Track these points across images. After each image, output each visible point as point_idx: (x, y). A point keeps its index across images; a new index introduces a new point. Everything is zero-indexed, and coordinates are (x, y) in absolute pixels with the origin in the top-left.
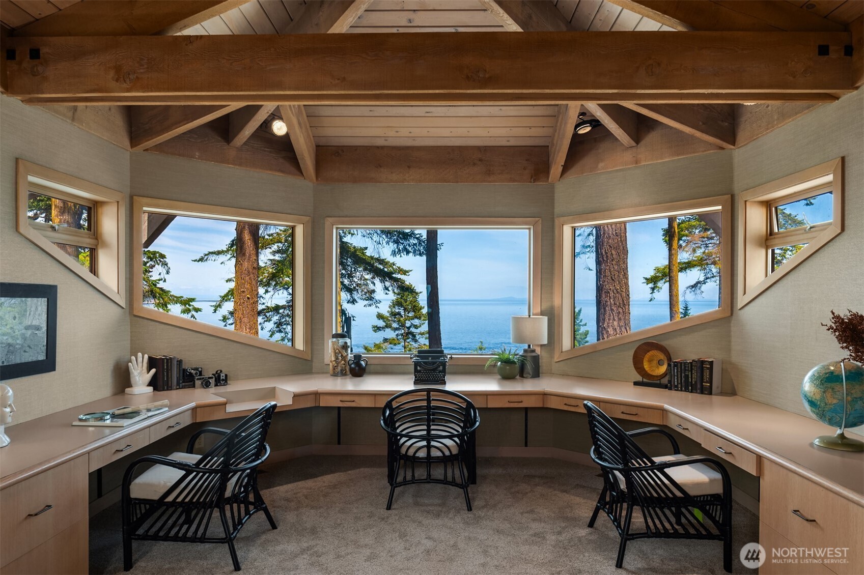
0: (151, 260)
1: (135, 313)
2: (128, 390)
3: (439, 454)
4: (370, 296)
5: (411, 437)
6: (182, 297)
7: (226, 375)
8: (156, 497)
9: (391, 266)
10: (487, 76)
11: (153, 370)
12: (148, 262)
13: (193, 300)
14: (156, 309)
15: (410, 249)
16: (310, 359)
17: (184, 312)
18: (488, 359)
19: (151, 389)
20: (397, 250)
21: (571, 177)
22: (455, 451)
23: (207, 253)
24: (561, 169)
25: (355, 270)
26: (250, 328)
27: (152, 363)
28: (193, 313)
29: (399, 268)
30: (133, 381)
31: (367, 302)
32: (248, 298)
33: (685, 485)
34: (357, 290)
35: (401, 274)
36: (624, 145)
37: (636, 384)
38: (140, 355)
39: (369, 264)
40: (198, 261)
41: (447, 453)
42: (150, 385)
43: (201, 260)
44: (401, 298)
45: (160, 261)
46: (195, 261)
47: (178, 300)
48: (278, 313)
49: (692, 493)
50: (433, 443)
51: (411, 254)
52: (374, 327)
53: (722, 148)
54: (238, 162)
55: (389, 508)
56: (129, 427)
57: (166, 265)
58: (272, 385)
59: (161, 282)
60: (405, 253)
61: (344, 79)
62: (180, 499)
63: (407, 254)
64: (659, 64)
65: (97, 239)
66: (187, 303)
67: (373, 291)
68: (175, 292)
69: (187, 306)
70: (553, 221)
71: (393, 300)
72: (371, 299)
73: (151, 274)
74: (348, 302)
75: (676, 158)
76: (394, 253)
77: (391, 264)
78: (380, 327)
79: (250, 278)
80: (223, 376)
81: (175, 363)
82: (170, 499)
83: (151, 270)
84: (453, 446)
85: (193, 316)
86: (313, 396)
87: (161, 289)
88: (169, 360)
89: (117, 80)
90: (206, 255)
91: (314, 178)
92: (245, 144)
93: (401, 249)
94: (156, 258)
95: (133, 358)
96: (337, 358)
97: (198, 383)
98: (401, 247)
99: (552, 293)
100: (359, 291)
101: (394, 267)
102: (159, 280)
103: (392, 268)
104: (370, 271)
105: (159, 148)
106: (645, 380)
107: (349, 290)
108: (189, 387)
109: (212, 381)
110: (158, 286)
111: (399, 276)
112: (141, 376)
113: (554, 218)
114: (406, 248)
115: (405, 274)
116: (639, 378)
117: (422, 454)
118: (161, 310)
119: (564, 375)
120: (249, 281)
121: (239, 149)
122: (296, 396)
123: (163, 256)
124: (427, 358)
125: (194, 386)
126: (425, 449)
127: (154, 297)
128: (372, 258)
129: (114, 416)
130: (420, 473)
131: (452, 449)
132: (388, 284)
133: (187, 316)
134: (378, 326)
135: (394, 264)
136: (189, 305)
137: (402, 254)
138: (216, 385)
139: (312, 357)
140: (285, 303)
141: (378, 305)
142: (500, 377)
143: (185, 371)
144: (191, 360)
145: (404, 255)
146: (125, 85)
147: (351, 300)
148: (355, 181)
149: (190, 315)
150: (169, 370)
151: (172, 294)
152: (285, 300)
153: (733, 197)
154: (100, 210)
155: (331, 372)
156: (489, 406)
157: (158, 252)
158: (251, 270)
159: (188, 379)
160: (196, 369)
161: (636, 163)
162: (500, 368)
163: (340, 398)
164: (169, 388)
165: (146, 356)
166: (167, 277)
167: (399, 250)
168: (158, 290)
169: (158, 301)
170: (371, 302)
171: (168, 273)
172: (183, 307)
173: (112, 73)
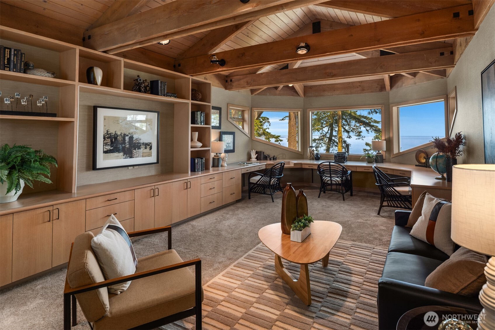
0: (264, 120)
1: (252, 139)
2: (251, 159)
3: (335, 183)
4: (359, 134)
5: (326, 177)
6: (275, 135)
7: (276, 157)
8: (255, 182)
9: (370, 119)
10: (333, 74)
11: (257, 155)
12: (263, 121)
13: (279, 136)
14: (265, 140)
15: (377, 111)
16: (303, 154)
17: (276, 141)
18: (362, 156)
19: (256, 159)
20: (370, 112)
21: (394, 89)
22: (340, 182)
23: (285, 117)
24: (389, 87)
25: (350, 122)
26: (293, 146)
27: (257, 153)
28: (280, 142)
29: (375, 120)
30: (252, 157)
31: (358, 137)
32: (293, 135)
33: (400, 191)
34: (353, 131)
35: (376, 123)
36: (410, 78)
37: (416, 166)
38: (253, 150)
39: (358, 119)
40: (282, 120)
41: (337, 183)
42: (256, 158)
43: (283, 119)
44: (379, 135)
45: (267, 121)
46: (280, 120)
47: (273, 136)
48: (316, 142)
49: (403, 194)
50: (332, 179)
51: (378, 113)
52: (364, 149)
53: (443, 78)
54: (280, 95)
55: (319, 197)
56: (250, 165)
57: (269, 122)
58: (289, 161)
59: (267, 129)
60: (375, 113)
61: (297, 79)
62: (260, 183)
63: (376, 114)
64: (384, 65)
65: (243, 120)
66: (277, 137)
67: (361, 132)
68: (272, 134)
69: (277, 139)
70: (389, 106)
71: (374, 136)
72: (359, 135)
73: (263, 126)
74: (347, 137)
75: (428, 82)
76: (369, 113)
77: (370, 118)
78: (368, 150)
79: (294, 128)
80: (275, 157)
81: (262, 153)
82: (258, 183)
83: (264, 124)
84: (339, 181)
85: (279, 143)
86: (300, 165)
87: (267, 132)
88: (261, 152)
89: (247, 85)
90: (284, 118)
91: (303, 97)
92: (281, 89)
93: (372, 111)
94: (265, 119)
95: (252, 151)
96: (311, 154)
97: (268, 159)
98: (373, 110)
99: (389, 132)
100: (354, 132)
101: (372, 120)
102: (267, 128)
103: (371, 120)
104: (359, 123)
105: (258, 94)
106: (420, 164)
107: (348, 132)
108: (266, 160)
109: (272, 159)
110: (266, 131)
111: (375, 124)
112: (254, 156)
113: (389, 104)
114: (375, 111)
115: (378, 123)
116: (418, 164)
117: (329, 182)
118: (267, 140)
119: (395, 163)
120: (293, 129)
121: (280, 91)
122: (295, 164)
123: (268, 119)
124: (340, 154)
125: (267, 160)
126: (330, 181)
127: (265, 135)
128: (360, 116)
129: (247, 163)
130: (329, 187)
131: (339, 182)
132: (368, 128)
133: (277, 143)
134: (366, 149)
135: (372, 119)
136: (278, 139)
137: (373, 114)
138: (273, 160)
139: (304, 154)
140: (318, 138)
141: (363, 138)
142: (367, 162)
143: (265, 155)
144: (267, 153)
145: (374, 114)
146: (249, 86)
147: (348, 137)
148: (316, 96)
149: (278, 143)
150: (261, 155)
151: (271, 134)
152: (318, 136)
153: (447, 96)
154: (244, 112)
155: (309, 159)
156: (357, 171)
157: (266, 117)
158: (294, 125)
159: (266, 158)
160: (268, 155)
161: (415, 84)
162: (367, 159)
163: (309, 165)
164: (261, 160)
165: (255, 151)
166: (269, 127)
167: (372, 112)
168: (266, 132)
169: (266, 137)
170: (359, 137)
171: (270, 125)
172: (276, 139)
173: (246, 83)
